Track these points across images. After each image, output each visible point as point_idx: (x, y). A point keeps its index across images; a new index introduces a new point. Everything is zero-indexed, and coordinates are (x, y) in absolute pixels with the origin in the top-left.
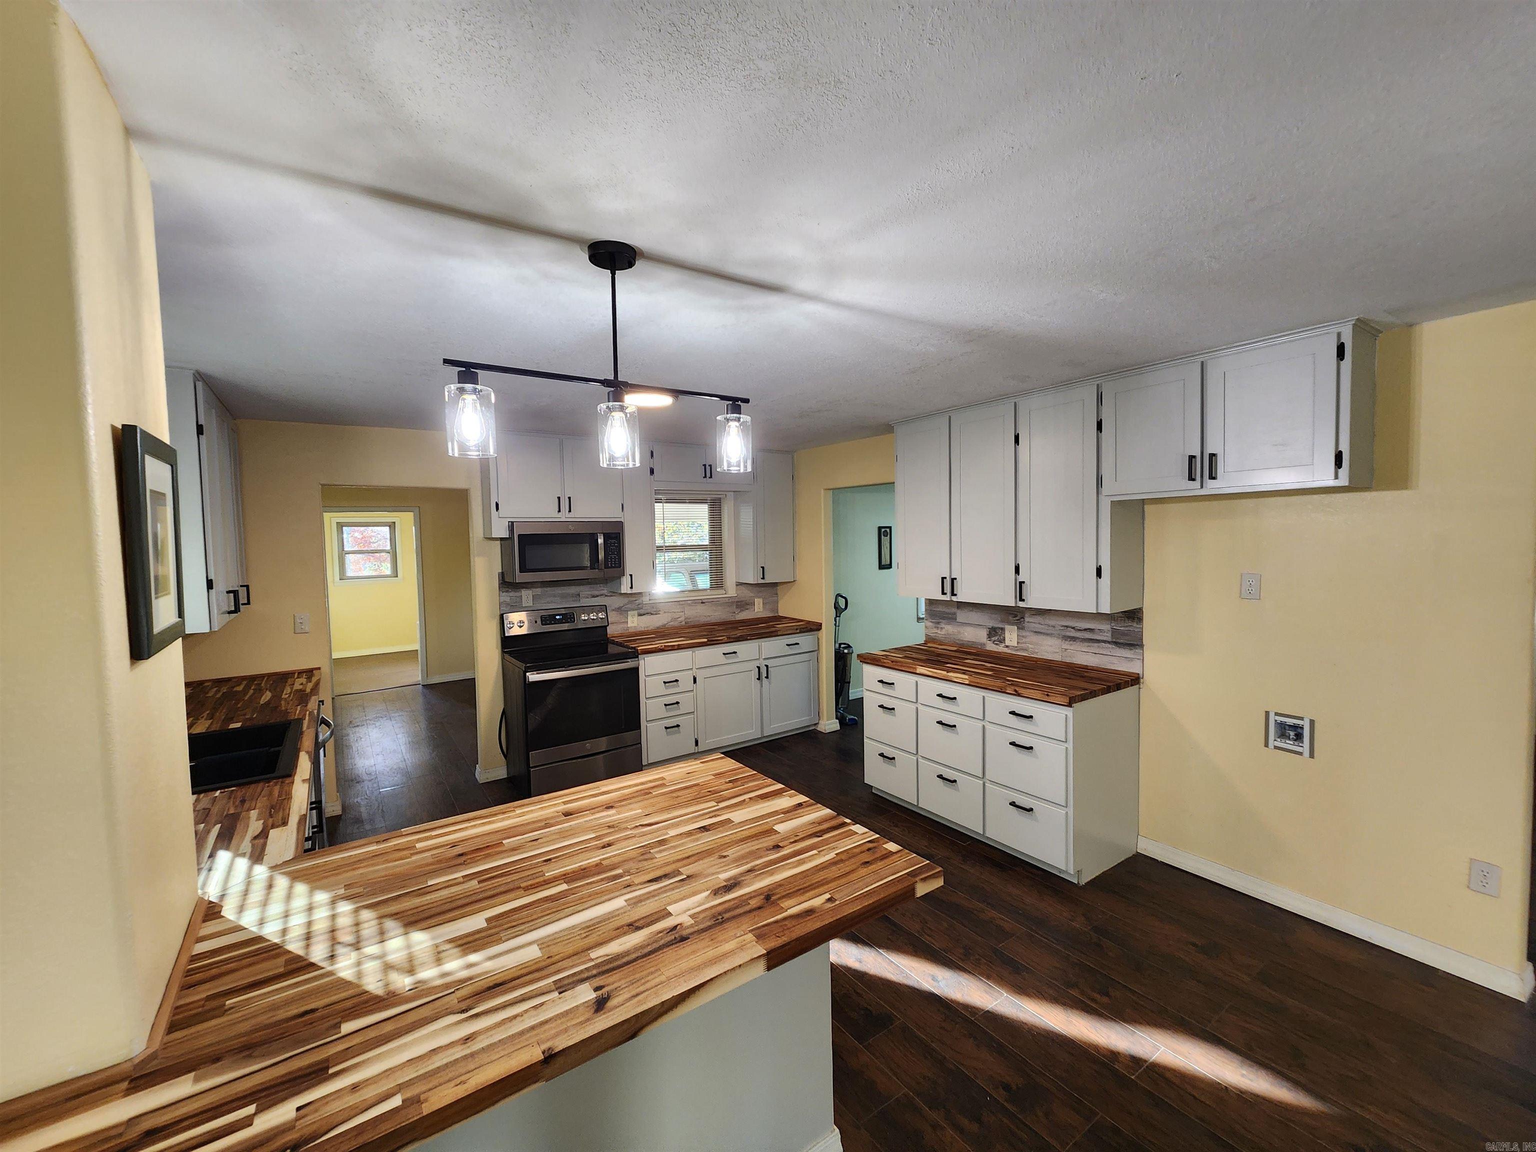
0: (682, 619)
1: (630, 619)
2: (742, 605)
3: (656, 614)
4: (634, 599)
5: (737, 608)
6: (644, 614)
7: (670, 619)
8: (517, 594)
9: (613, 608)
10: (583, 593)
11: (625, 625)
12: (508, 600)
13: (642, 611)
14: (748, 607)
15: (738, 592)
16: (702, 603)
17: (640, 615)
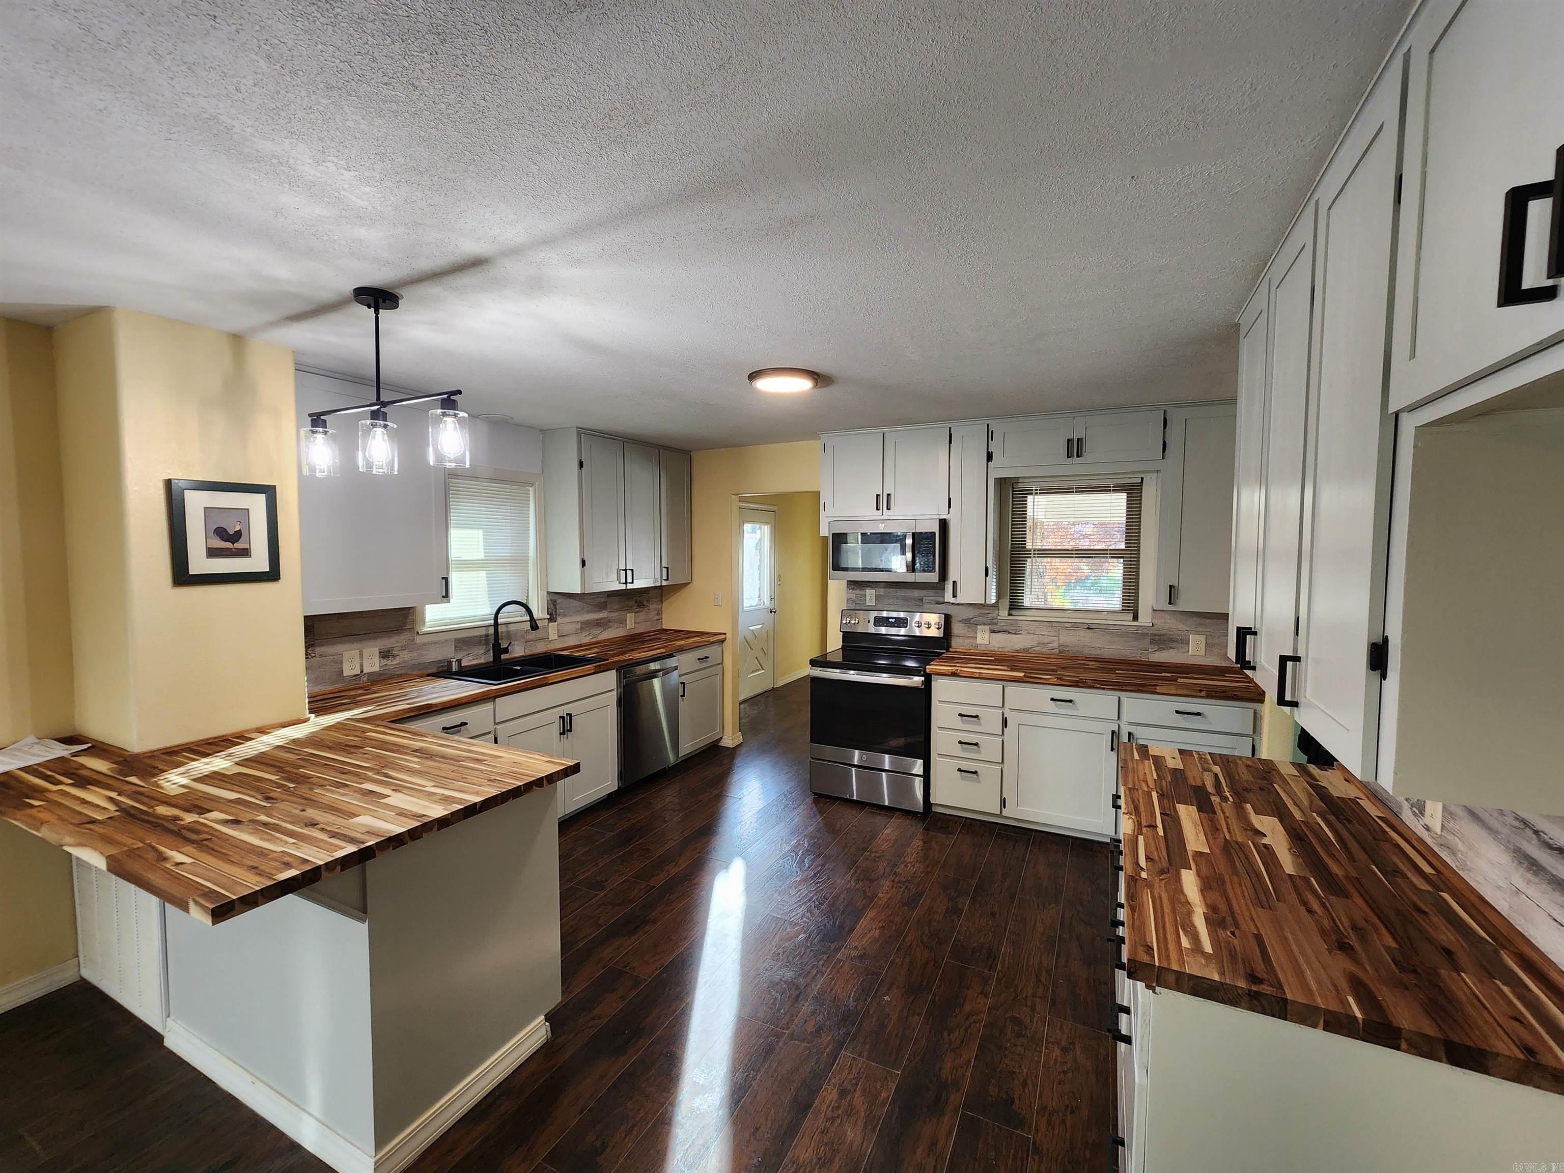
0: (1055, 645)
1: (979, 635)
2: (1161, 640)
3: (1015, 634)
4: (988, 612)
5: (1151, 643)
6: (999, 632)
7: (1035, 643)
8: (863, 592)
9: (961, 619)
10: (927, 598)
11: (973, 641)
12: (853, 596)
13: (996, 628)
14: (1174, 645)
15: (1156, 621)
16: (1088, 628)
17: (993, 632)
